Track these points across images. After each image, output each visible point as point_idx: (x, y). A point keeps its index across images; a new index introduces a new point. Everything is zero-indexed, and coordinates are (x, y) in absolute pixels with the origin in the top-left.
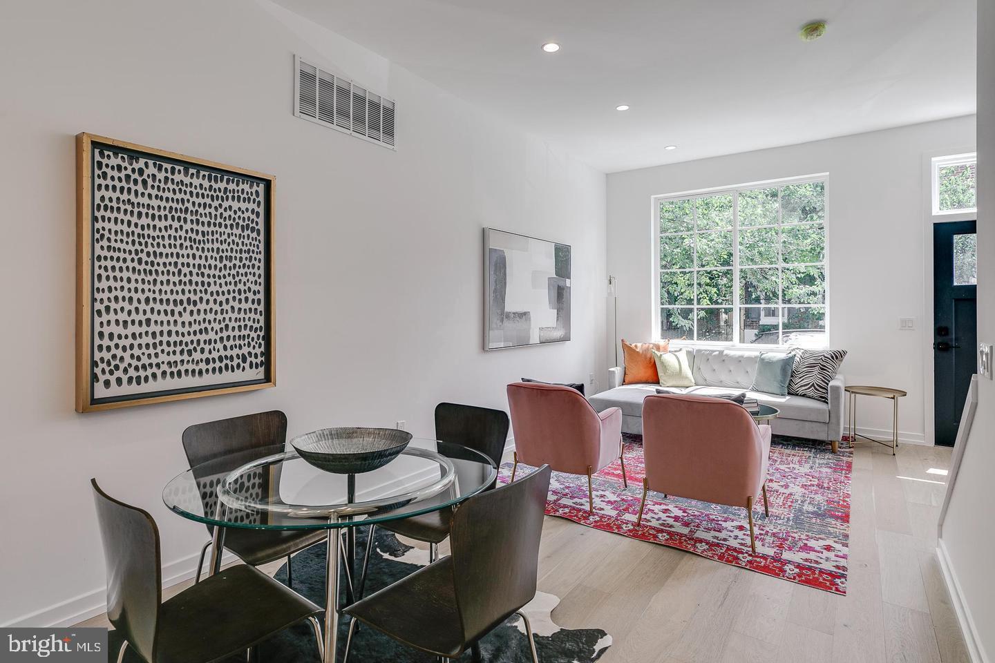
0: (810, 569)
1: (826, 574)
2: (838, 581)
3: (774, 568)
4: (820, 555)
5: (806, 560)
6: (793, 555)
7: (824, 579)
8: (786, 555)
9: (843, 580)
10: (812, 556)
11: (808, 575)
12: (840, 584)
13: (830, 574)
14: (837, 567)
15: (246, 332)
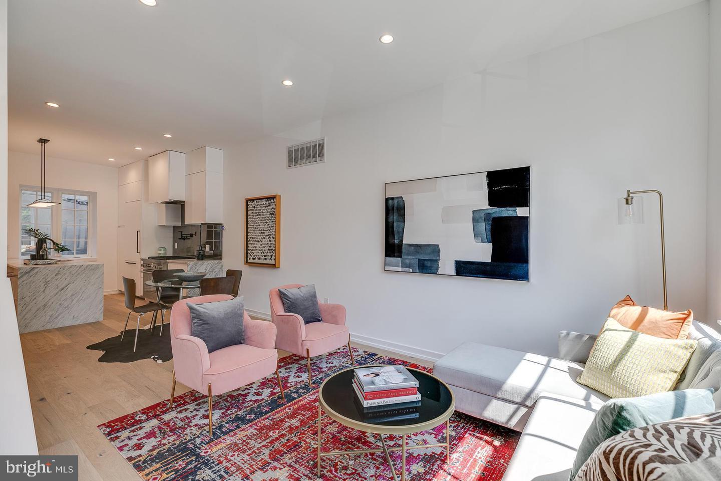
0: (132, 425)
1: (119, 429)
2: (109, 430)
3: (152, 411)
4: (138, 437)
5: (141, 428)
6: (152, 425)
7: (117, 425)
8: (155, 422)
9: (106, 432)
10: (141, 433)
11: (128, 421)
12: (105, 429)
13: (118, 431)
14: (117, 438)
15: (272, 248)
